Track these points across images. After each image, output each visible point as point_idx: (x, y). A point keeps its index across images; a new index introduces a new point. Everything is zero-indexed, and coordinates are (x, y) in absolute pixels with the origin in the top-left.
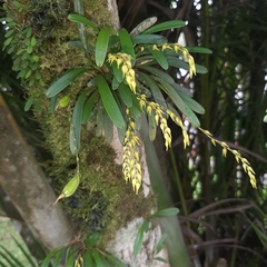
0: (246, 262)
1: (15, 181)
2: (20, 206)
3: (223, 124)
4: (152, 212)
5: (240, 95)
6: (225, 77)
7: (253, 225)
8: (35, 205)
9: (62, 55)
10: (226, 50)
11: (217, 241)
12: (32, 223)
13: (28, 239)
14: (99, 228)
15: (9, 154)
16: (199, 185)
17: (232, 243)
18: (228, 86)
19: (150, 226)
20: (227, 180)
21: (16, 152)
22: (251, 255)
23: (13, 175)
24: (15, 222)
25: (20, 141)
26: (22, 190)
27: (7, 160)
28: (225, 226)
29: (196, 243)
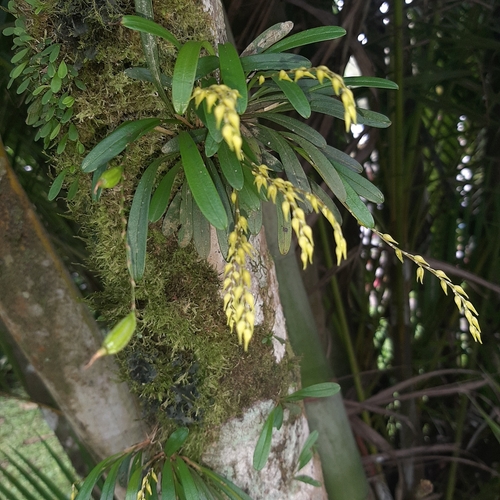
0: (477, 490)
1: (42, 334)
2: (51, 379)
3: (433, 229)
4: (291, 391)
5: (466, 174)
6: (437, 140)
7: (489, 420)
8: (78, 379)
9: (117, 96)
10: (439, 90)
11: (420, 449)
12: (73, 412)
13: (69, 443)
14: (190, 420)
15: (30, 283)
16: (387, 345)
17: (450, 454)
18: (443, 157)
19: (286, 416)
20: (441, 334)
21: (42, 280)
22: (486, 476)
23: (38, 322)
24: (46, 411)
25: (49, 260)
26: (54, 350)
27: (26, 295)
28: (437, 422)
29: (380, 452)
